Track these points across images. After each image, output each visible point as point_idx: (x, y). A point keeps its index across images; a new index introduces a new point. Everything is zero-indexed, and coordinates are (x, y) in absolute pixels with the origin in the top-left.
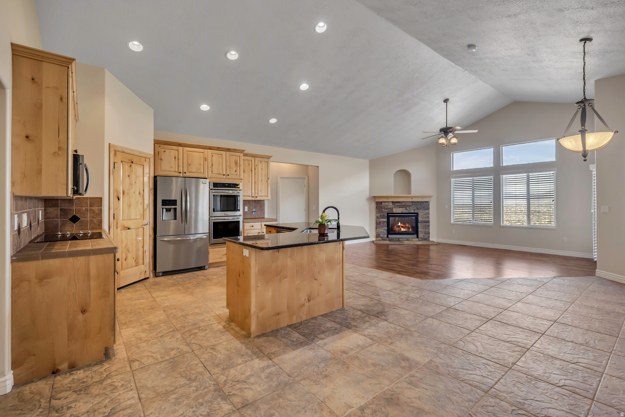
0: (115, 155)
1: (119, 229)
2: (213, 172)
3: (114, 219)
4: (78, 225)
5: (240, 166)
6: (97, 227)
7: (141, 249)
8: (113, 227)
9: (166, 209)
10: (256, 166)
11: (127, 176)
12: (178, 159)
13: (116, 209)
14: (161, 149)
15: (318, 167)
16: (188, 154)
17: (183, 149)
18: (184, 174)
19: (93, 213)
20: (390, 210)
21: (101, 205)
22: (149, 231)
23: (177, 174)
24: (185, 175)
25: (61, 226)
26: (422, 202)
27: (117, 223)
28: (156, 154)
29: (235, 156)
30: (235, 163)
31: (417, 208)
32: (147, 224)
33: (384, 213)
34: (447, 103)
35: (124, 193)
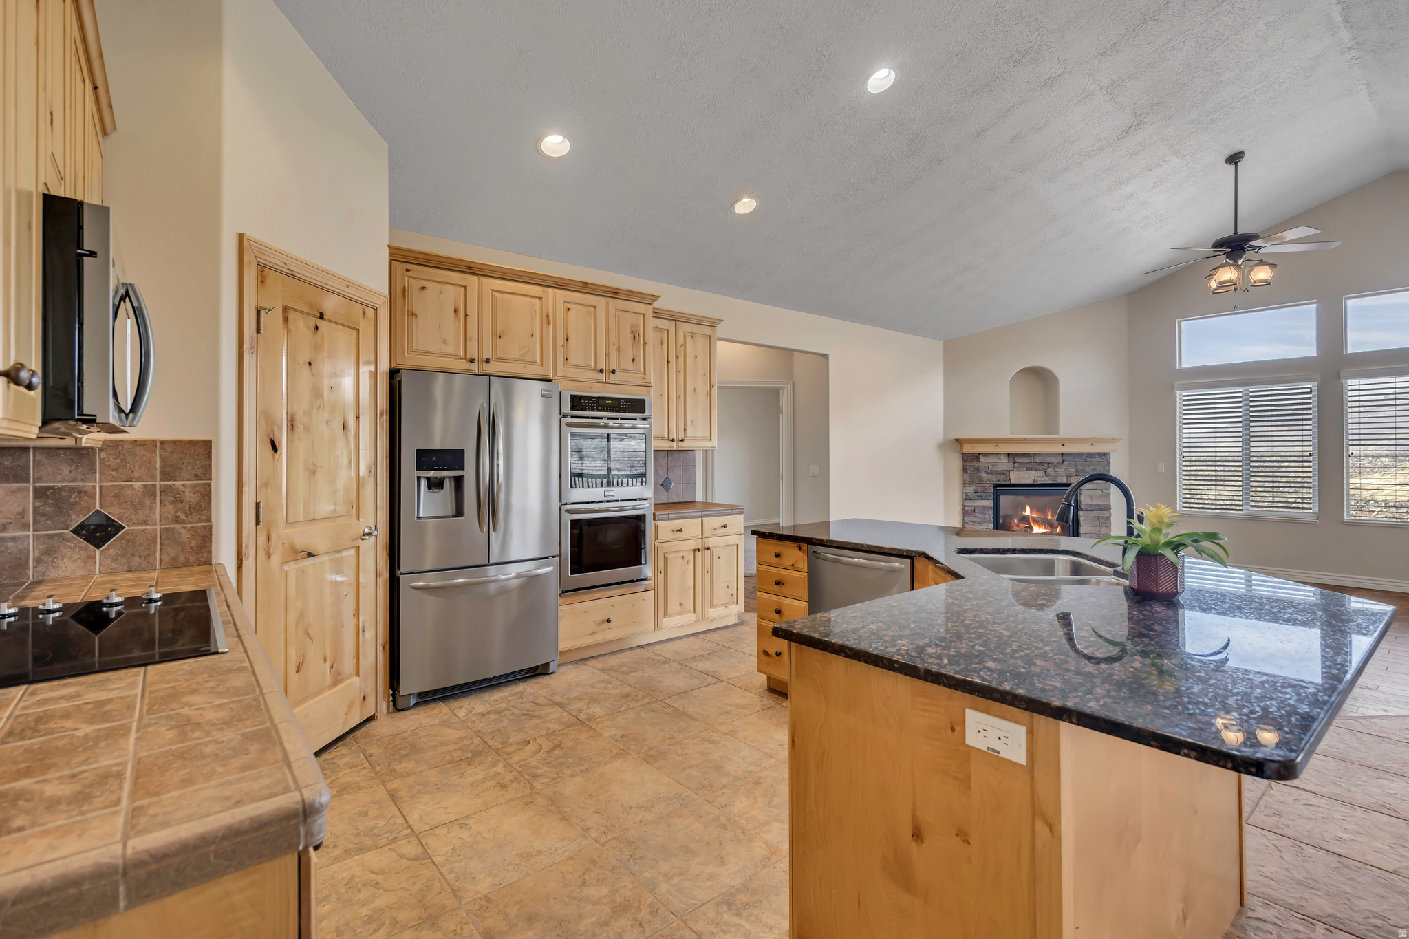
0: (262, 282)
1: (276, 559)
2: (570, 361)
3: (258, 522)
4: (111, 551)
5: (645, 343)
6: (192, 559)
7: (349, 623)
8: (252, 553)
9: (428, 479)
10: (680, 347)
11: (304, 363)
12: (466, 316)
13: (266, 485)
14: (410, 280)
15: (825, 356)
16: (494, 300)
17: (481, 284)
18: (485, 364)
19: (174, 502)
20: (1002, 477)
21: (206, 471)
22: (374, 556)
23: (464, 365)
24: (488, 368)
25: (38, 561)
26: (1090, 455)
27: (269, 539)
28: (397, 295)
29: (633, 315)
30: (632, 335)
31: (1077, 471)
32: (369, 534)
33: (985, 485)
34: (1239, 164)
35: (292, 426)
